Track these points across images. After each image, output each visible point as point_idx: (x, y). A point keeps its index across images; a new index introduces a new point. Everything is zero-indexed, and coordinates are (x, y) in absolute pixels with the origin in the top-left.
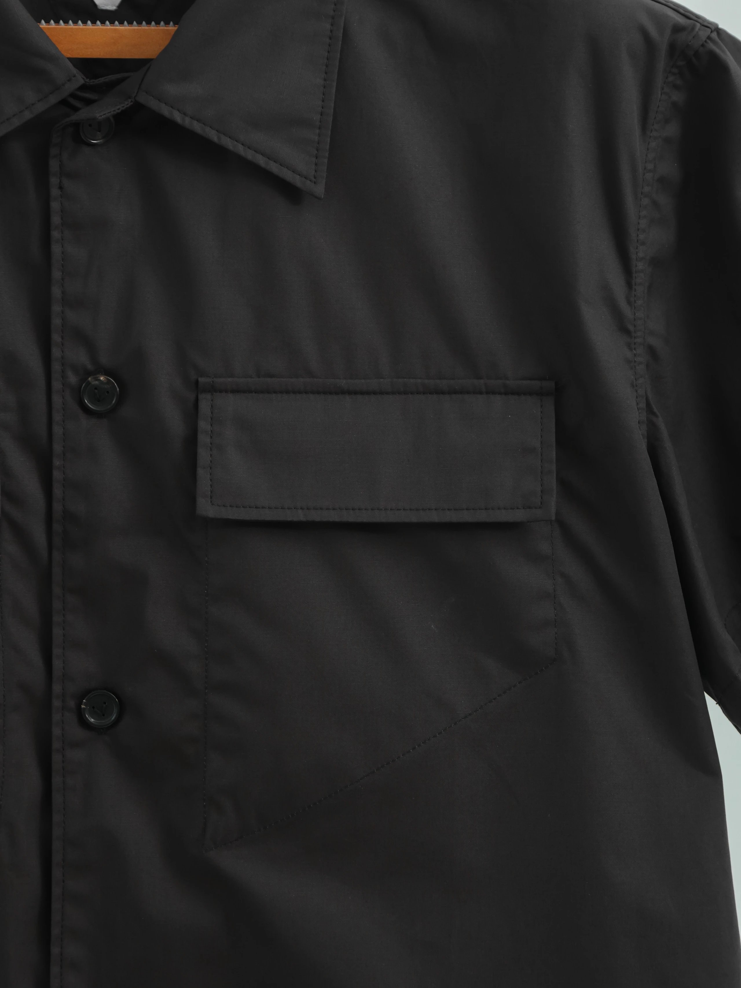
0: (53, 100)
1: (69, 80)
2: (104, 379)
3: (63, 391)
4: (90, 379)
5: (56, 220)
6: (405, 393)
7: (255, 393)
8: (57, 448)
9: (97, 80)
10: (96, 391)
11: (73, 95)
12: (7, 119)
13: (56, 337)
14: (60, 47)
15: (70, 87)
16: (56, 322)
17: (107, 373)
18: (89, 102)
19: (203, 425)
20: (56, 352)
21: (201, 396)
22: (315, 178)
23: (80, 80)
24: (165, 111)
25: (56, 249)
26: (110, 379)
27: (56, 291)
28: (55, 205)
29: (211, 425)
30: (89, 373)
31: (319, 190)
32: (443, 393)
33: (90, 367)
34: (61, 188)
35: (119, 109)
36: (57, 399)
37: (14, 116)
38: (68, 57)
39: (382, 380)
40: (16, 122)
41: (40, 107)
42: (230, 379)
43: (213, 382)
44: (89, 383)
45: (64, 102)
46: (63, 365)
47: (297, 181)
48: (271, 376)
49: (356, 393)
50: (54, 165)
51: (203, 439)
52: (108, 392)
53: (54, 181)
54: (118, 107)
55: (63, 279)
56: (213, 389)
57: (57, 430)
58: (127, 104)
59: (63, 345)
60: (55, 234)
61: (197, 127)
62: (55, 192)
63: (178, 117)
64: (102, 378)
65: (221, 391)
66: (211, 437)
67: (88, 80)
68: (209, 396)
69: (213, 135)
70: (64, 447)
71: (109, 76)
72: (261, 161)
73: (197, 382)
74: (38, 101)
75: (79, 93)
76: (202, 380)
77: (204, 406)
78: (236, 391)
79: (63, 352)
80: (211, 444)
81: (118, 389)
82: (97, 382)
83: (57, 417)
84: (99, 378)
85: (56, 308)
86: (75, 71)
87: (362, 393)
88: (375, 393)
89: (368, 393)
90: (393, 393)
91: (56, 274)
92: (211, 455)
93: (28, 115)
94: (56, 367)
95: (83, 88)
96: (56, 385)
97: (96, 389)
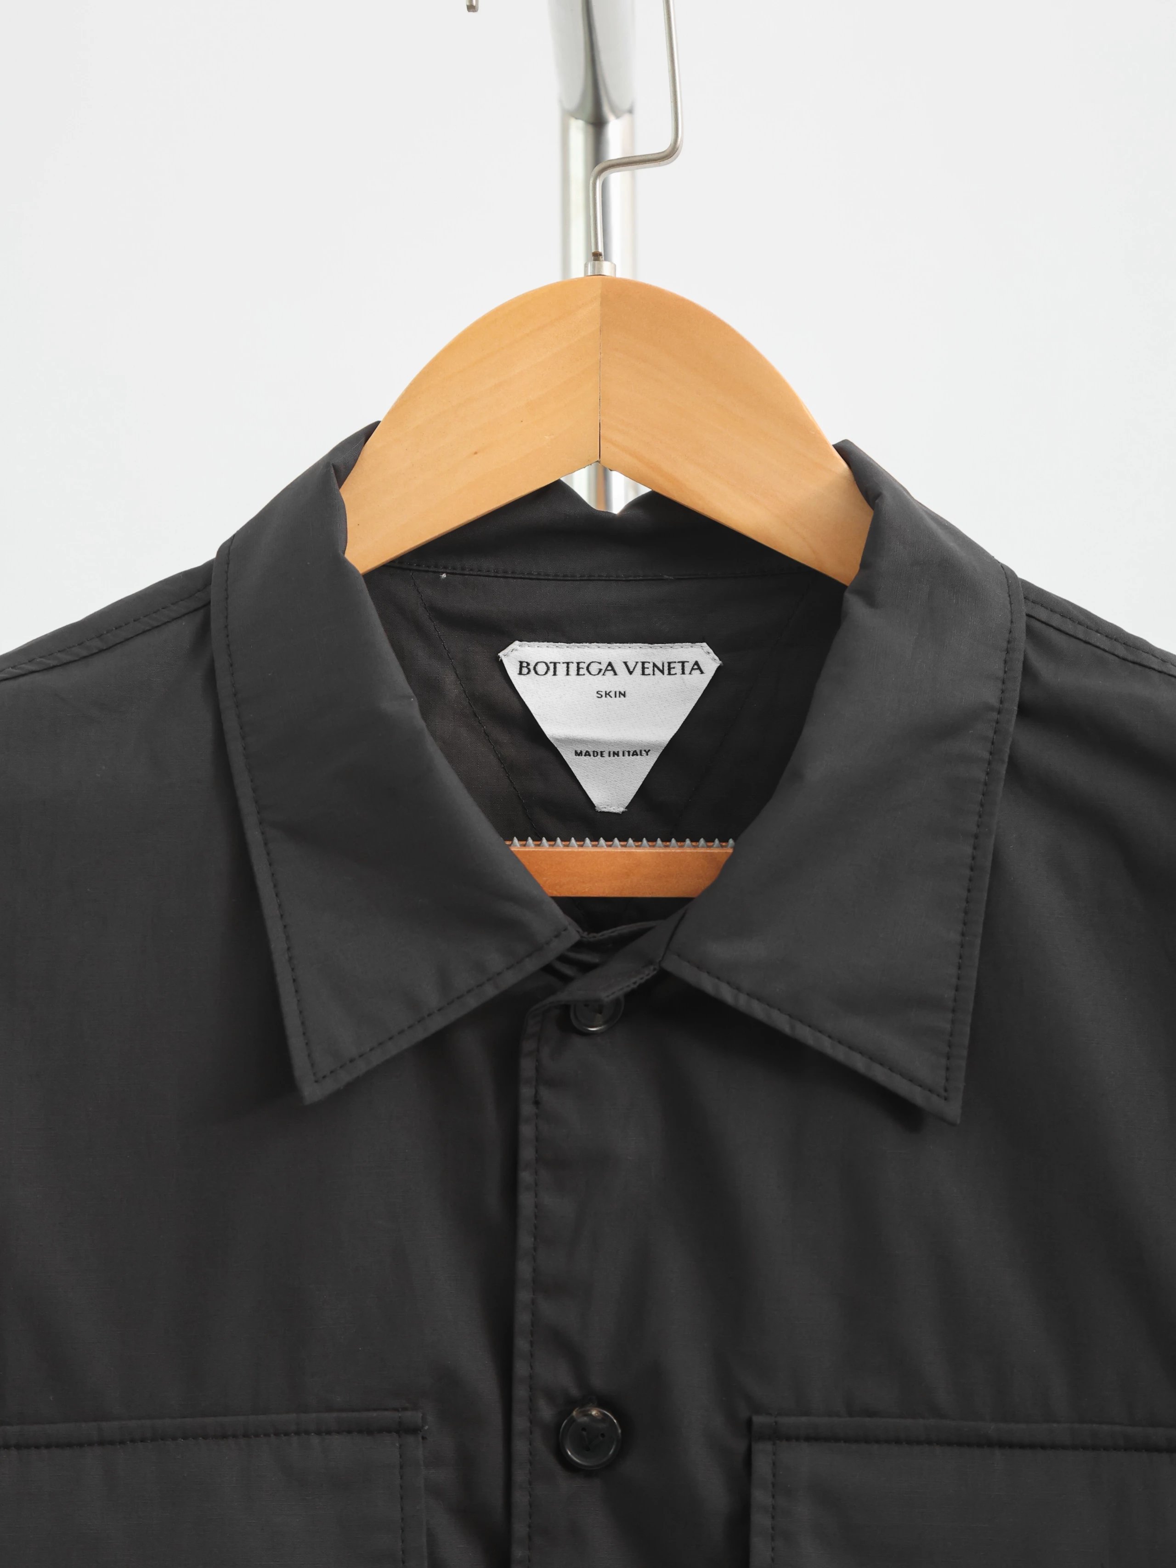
0: (532, 965)
1: (557, 936)
2: (597, 1413)
3: (531, 1433)
4: (574, 1413)
5: (527, 1153)
6: (1094, 1448)
7: (845, 1442)
8: (520, 1528)
9: (600, 934)
10: (584, 1433)
11: (562, 958)
12: (458, 998)
13: (522, 1344)
14: (541, 881)
15: (559, 946)
16: (523, 1319)
17: (602, 1403)
18: (586, 968)
19: (760, 1496)
20: (521, 1368)
21: (758, 1447)
22: (946, 1090)
23: (574, 933)
24: (708, 984)
25: (526, 1200)
26: (608, 1414)
27: (524, 1269)
28: (526, 1131)
29: (773, 1497)
30: (572, 1403)
31: (953, 1110)
32: (1158, 1450)
33: (574, 1392)
34: (537, 1103)
35: (635, 983)
36: (520, 1446)
37: (469, 991)
38: (554, 895)
39: (1055, 1425)
40: (472, 1003)
41: (510, 979)
42: (804, 1419)
43: (776, 1423)
44: (573, 1421)
45: (548, 969)
46: (531, 1388)
47: (917, 1096)
48: (872, 1414)
49: (1011, 1446)
50: (527, 1067)
51: (760, 1520)
52: (603, 1435)
53: (527, 1092)
54: (634, 980)
55: (535, 1249)
56: (776, 1435)
57: (520, 1498)
58: (648, 973)
59: (532, 1355)
60: (526, 1176)
61: (758, 1011)
62: (527, 1109)
63: (727, 994)
64: (594, 1413)
65: (788, 1439)
66: (773, 1517)
67: (585, 934)
68: (768, 1446)
69: (782, 1022)
70: (530, 1527)
71: (619, 928)
72: (859, 1063)
73: (749, 1423)
74: (508, 969)
75: (572, 955)
76: (757, 1419)
77: (762, 1464)
78: (813, 1438)
79: (532, 1367)
80: (773, 1528)
81: (620, 1431)
82: (585, 1419)
83: (520, 1476)
84: (589, 1413)
85: (523, 1296)
86: (564, 920)
87: (1022, 1446)
88: (1043, 1447)
89: (1032, 1446)
90: (1074, 1447)
91: (525, 1241)
92: (773, 1549)
93: (490, 992)
94: (521, 1392)
95: (579, 946)
96: (520, 1423)
97: (584, 1429)
